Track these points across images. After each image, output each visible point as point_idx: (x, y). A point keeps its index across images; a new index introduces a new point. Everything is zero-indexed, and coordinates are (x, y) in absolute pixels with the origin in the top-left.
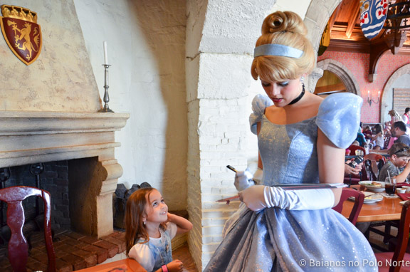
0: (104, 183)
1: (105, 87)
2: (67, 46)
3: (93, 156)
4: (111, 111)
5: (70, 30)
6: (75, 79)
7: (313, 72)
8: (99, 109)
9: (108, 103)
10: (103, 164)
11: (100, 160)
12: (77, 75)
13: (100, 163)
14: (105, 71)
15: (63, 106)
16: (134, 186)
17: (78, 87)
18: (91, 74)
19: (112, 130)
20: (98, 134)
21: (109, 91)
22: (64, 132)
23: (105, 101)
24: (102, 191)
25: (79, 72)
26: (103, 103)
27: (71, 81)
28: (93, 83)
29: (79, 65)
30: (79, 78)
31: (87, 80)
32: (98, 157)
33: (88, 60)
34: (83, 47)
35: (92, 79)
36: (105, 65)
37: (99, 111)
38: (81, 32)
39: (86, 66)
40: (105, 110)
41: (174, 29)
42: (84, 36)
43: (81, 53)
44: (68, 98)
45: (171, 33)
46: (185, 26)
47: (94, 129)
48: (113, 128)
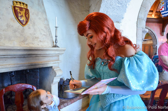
0: (55, 78)
1: (56, 36)
2: (40, 19)
3: (50, 66)
4: (58, 47)
5: (41, 12)
6: (43, 33)
9: (57, 43)
10: (55, 70)
11: (53, 68)
12: (44, 31)
13: (53, 69)
14: (56, 30)
15: (38, 45)
16: (67, 79)
17: (44, 37)
18: (49, 31)
20: (53, 57)
21: (57, 38)
22: (38, 56)
23: (56, 43)
24: (54, 81)
25: (45, 30)
26: (55, 44)
27: (41, 34)
28: (51, 35)
29: (45, 27)
30: (45, 32)
31: (48, 33)
33: (48, 25)
34: (46, 19)
35: (50, 33)
36: (56, 27)
37: (53, 47)
38: (46, 13)
39: (47, 27)
40: (56, 46)
41: (84, 12)
42: (47, 15)
43: (46, 22)
44: (40, 41)
45: (83, 14)
46: (89, 11)
47: (51, 55)
48: (59, 54)
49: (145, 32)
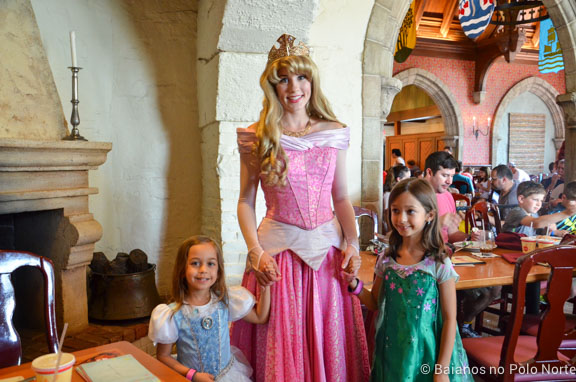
0: (73, 249)
1: (74, 102)
2: (11, 36)
3: (56, 207)
4: (82, 139)
5: (15, 12)
6: (25, 89)
7: (387, 85)
8: (64, 135)
9: (78, 127)
10: (72, 220)
11: (66, 214)
12: (28, 82)
13: (67, 219)
14: (73, 77)
15: (7, 130)
16: (119, 255)
17: (29, 102)
18: (50, 81)
19: (84, 168)
20: (63, 174)
21: (80, 108)
22: (9, 169)
23: (74, 124)
24: (69, 262)
25: (32, 77)
26: (70, 127)
27: (18, 91)
28: (54, 96)
29: (32, 67)
30: (32, 87)
31: (44, 90)
32: (63, 209)
33: (44, 59)
34: (36, 39)
35: (51, 88)
36: (73, 68)
37: (64, 139)
38: (33, 16)
39: (41, 69)
40: (74, 137)
41: (179, 14)
42: (39, 24)
43: (34, 48)
44: (15, 117)
45: (174, 22)
46: (196, 12)
47: (57, 166)
48: (86, 164)
49: (392, 88)
